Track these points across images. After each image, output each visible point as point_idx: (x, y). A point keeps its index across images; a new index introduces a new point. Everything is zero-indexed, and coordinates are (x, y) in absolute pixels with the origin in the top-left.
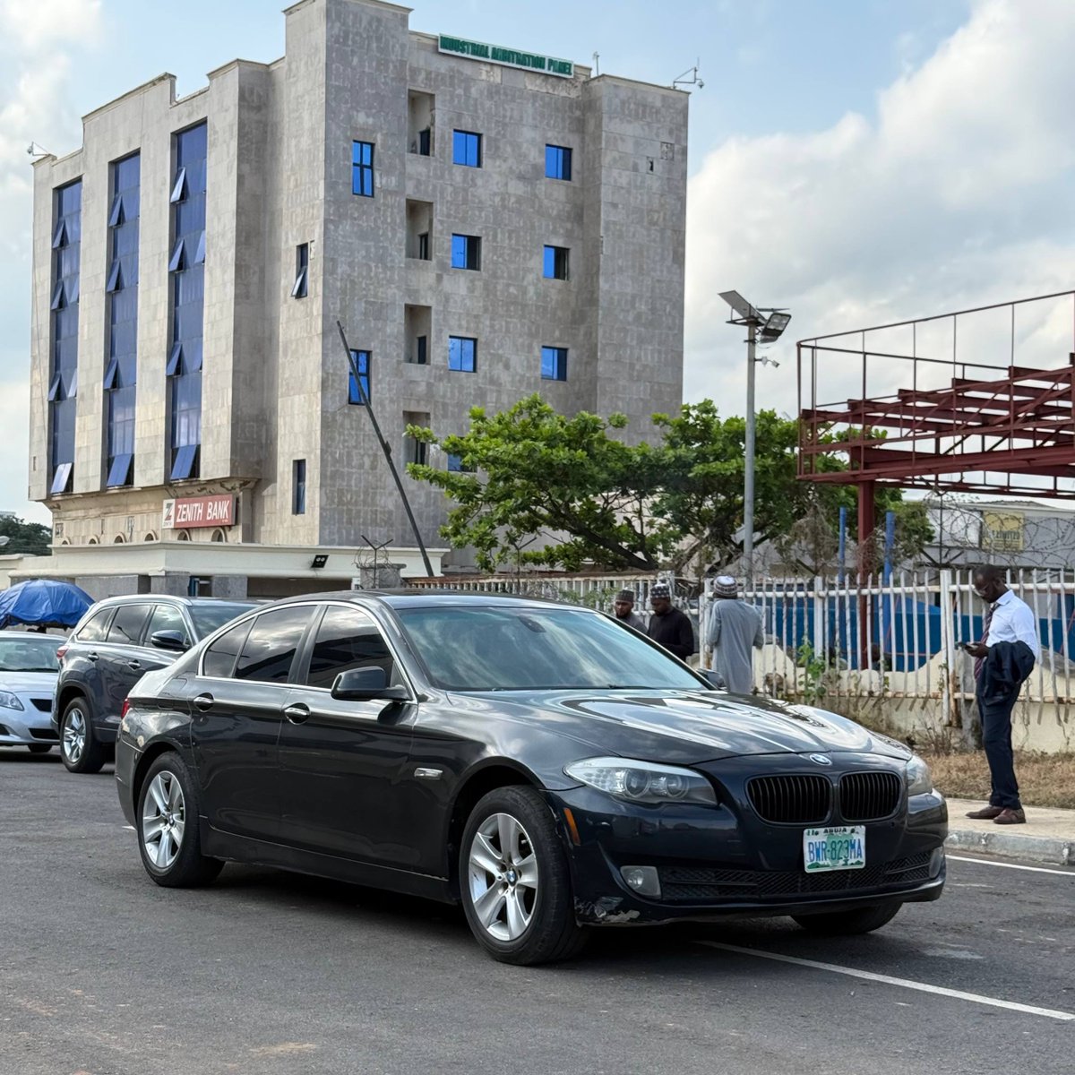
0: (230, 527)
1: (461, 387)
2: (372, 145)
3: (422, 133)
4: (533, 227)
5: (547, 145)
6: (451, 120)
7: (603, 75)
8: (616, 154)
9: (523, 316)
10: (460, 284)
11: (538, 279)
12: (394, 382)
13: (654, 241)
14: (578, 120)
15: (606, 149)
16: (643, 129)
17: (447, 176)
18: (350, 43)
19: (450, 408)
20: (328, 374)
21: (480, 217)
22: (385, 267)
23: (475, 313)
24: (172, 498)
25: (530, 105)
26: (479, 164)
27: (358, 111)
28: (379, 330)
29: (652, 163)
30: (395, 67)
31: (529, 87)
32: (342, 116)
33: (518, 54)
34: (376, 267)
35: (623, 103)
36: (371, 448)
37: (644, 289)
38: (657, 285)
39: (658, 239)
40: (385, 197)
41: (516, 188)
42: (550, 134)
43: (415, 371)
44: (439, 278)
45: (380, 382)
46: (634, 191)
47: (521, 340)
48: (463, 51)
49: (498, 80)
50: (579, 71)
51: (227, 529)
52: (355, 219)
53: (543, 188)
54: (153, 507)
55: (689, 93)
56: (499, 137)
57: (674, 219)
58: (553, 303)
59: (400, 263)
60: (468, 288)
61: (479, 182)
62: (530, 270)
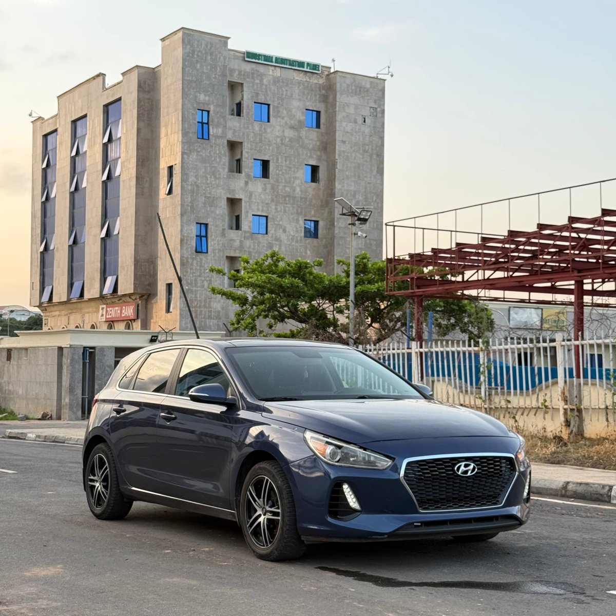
0: (134, 320)
1: (259, 243)
2: (208, 112)
3: (237, 104)
4: (298, 155)
5: (307, 110)
6: (252, 97)
7: (337, 71)
8: (344, 114)
9: (293, 204)
10: (258, 187)
11: (302, 183)
12: (221, 241)
13: (367, 161)
14: (324, 95)
15: (339, 111)
16: (360, 100)
17: (250, 128)
18: (195, 56)
19: (253, 254)
20: (184, 236)
21: (269, 149)
22: (215, 177)
23: (267, 202)
24: (104, 304)
25: (296, 88)
26: (269, 121)
27: (200, 93)
28: (212, 212)
29: (365, 119)
30: (220, 69)
31: (296, 78)
32: (191, 96)
33: (289, 60)
34: (211, 177)
35: (348, 85)
36: (208, 277)
37: (361, 188)
38: (368, 185)
39: (369, 160)
40: (215, 140)
41: (289, 133)
42: (308, 104)
43: (233, 234)
44: (246, 183)
45: (213, 240)
46: (355, 134)
47: (292, 216)
48: (259, 59)
49: (279, 75)
50: (324, 69)
51: (133, 321)
52: (199, 152)
53: (304, 133)
54: (94, 310)
55: (385, 80)
56: (279, 106)
57: (378, 149)
58: (310, 196)
59: (224, 175)
60: (263, 188)
61: (268, 130)
62: (298, 178)
